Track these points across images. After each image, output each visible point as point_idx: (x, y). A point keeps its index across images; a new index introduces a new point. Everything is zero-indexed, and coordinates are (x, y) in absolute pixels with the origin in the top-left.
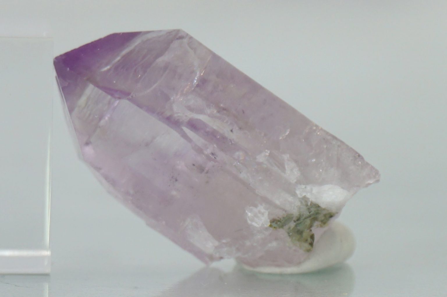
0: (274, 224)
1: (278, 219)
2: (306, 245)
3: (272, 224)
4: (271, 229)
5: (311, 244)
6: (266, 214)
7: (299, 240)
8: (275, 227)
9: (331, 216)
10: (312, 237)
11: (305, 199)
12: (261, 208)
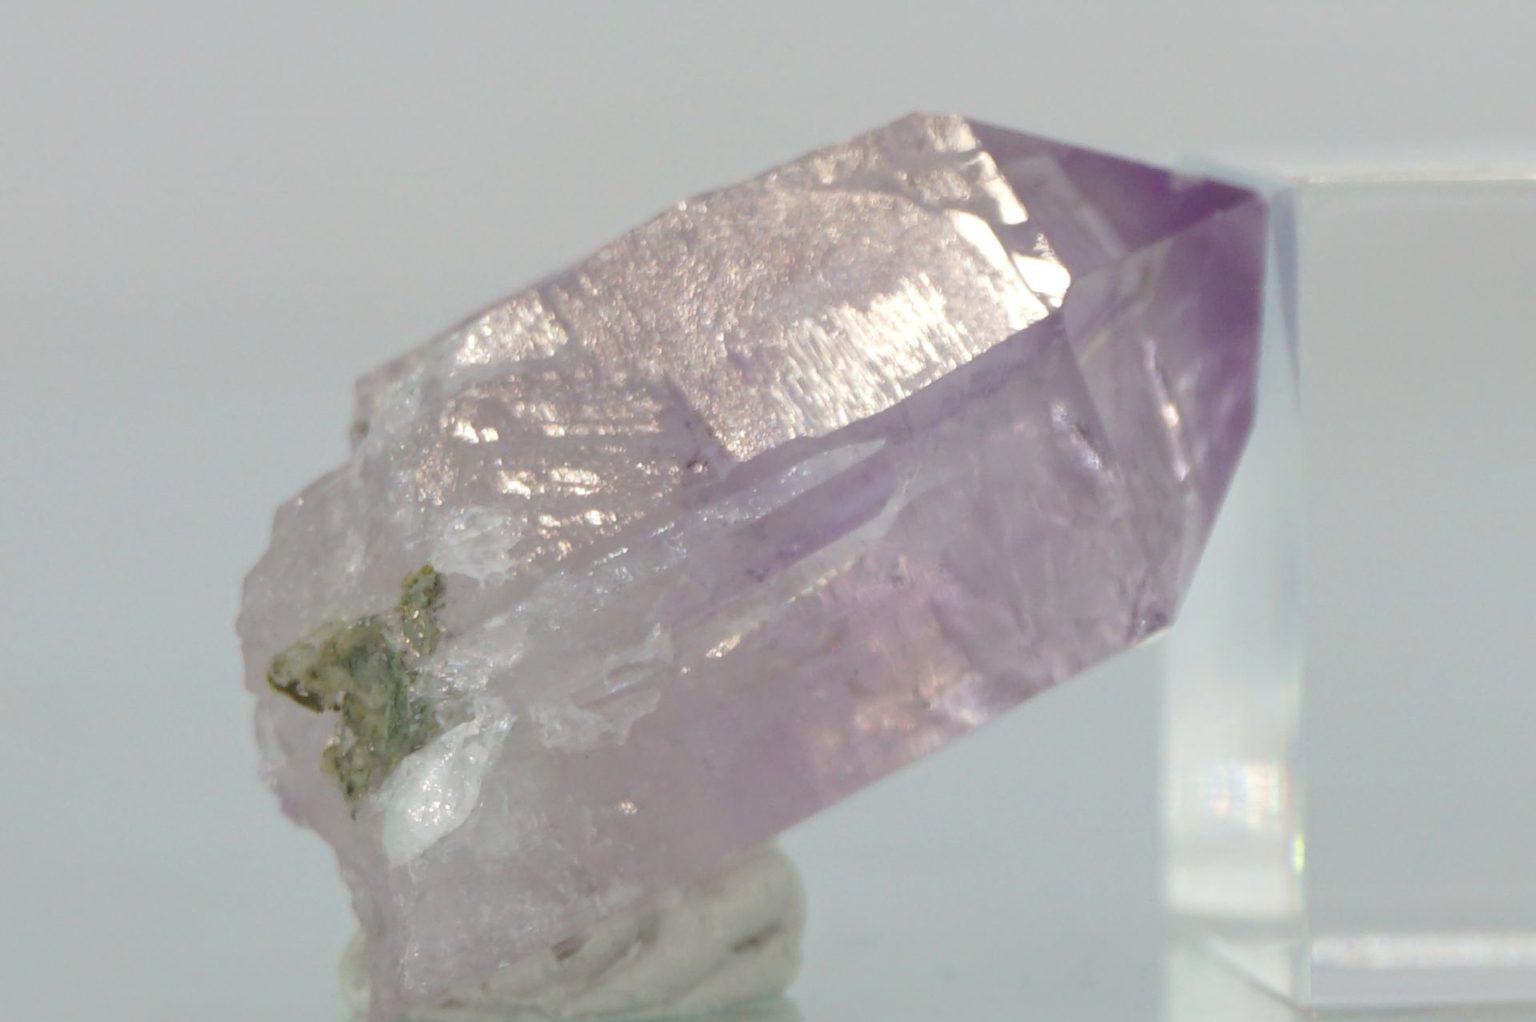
0: (425, 582)
1: (439, 603)
2: (298, 669)
3: (431, 577)
4: (417, 569)
5: (291, 689)
6: (472, 572)
7: (332, 644)
8: (416, 581)
9: (350, 790)
10: (313, 702)
11: (461, 714)
12: (501, 565)
